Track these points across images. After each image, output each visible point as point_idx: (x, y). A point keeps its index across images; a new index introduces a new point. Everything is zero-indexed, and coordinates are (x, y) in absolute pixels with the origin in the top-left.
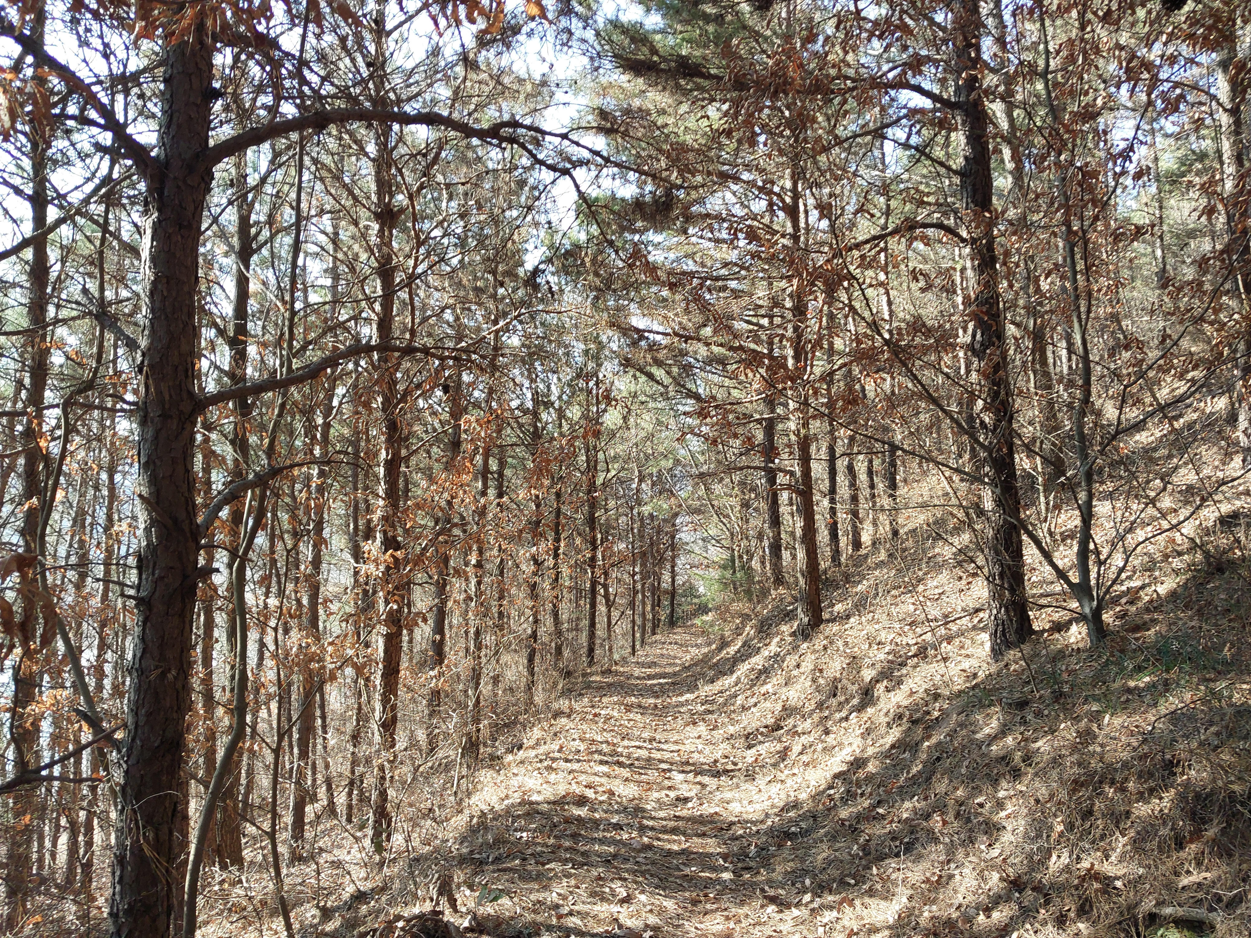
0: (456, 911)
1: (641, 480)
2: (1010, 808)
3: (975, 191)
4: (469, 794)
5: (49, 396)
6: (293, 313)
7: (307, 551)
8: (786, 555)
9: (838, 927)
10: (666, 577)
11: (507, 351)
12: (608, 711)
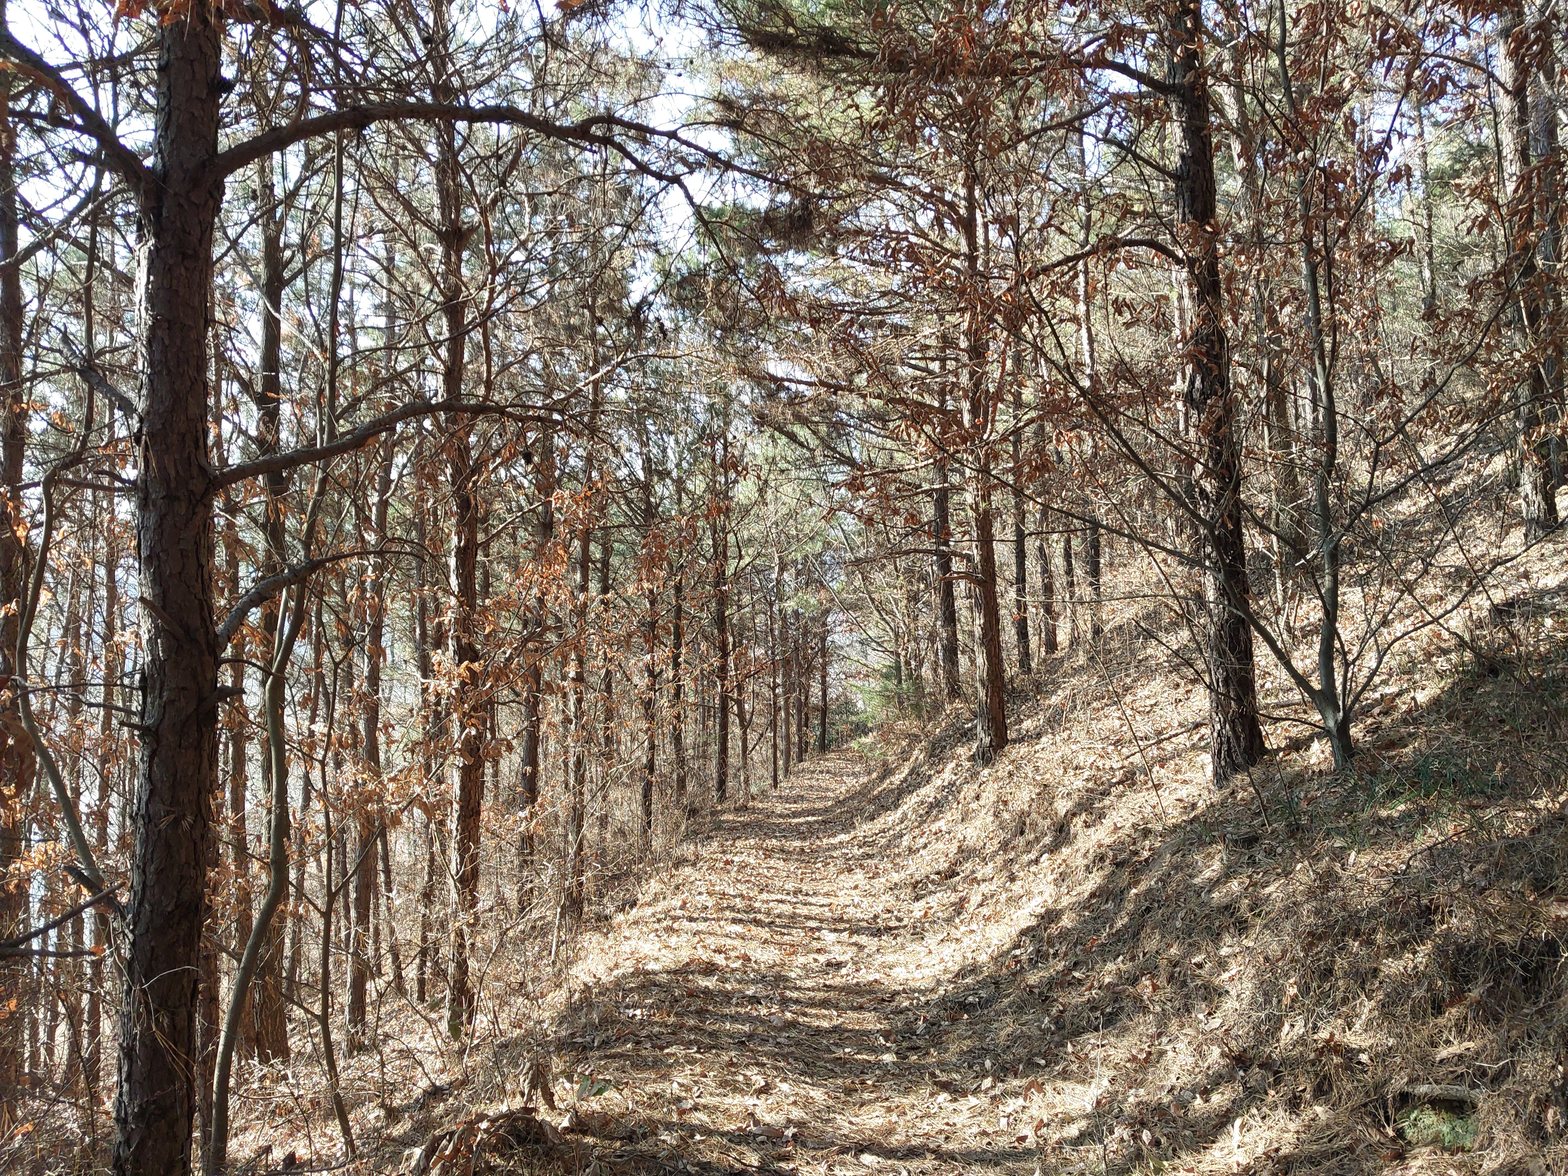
0: (552, 1106)
1: (782, 569)
2: (1234, 969)
3: (1193, 199)
4: (569, 963)
5: (28, 470)
6: (336, 362)
7: (362, 666)
8: (963, 661)
9: (1025, 1117)
10: (816, 689)
11: (608, 407)
12: (743, 857)
